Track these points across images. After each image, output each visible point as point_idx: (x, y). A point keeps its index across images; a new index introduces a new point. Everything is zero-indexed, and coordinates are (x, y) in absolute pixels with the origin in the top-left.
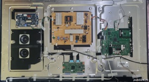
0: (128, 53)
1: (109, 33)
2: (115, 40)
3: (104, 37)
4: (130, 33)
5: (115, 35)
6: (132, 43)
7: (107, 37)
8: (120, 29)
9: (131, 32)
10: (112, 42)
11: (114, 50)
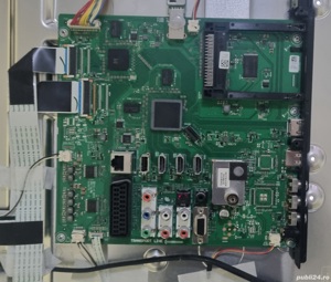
0: (266, 227)
1: (119, 60)
2: (167, 115)
3: (76, 90)
4: (294, 65)
5: (167, 77)
6: (301, 144)
7: (103, 91)
8: (209, 26)
9: (306, 52)
10: (139, 136)
11: (149, 206)
